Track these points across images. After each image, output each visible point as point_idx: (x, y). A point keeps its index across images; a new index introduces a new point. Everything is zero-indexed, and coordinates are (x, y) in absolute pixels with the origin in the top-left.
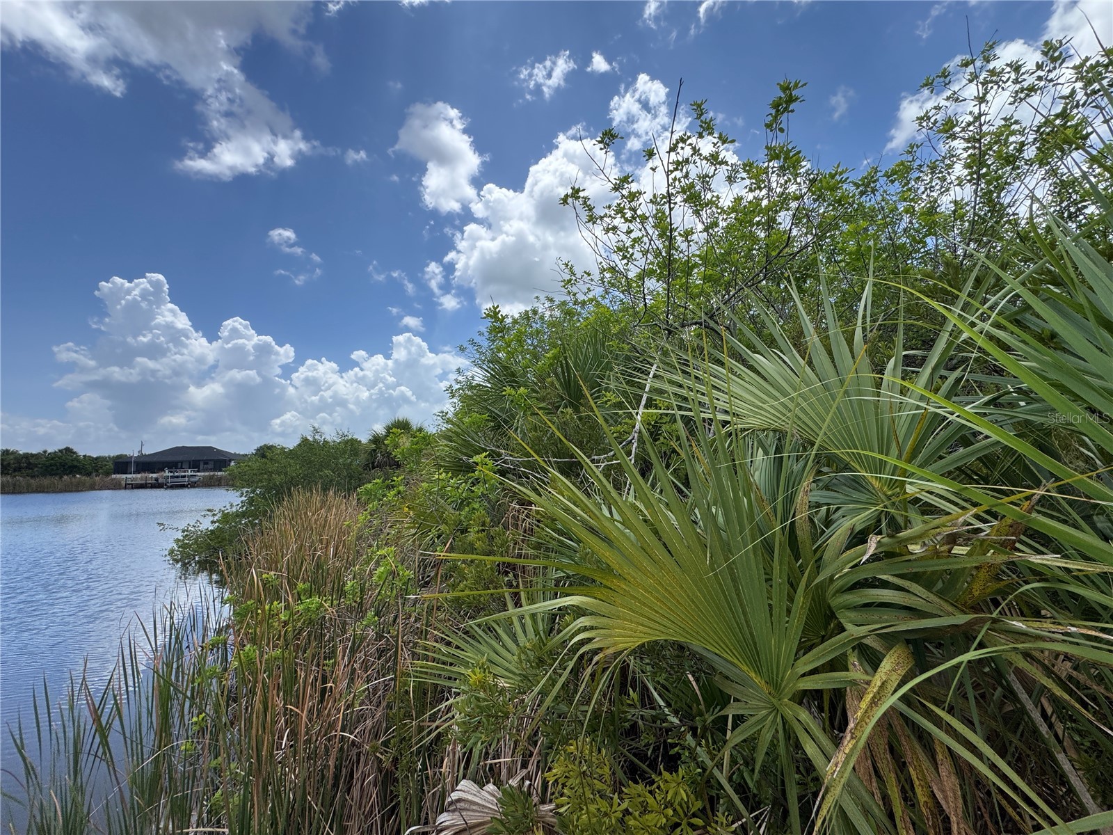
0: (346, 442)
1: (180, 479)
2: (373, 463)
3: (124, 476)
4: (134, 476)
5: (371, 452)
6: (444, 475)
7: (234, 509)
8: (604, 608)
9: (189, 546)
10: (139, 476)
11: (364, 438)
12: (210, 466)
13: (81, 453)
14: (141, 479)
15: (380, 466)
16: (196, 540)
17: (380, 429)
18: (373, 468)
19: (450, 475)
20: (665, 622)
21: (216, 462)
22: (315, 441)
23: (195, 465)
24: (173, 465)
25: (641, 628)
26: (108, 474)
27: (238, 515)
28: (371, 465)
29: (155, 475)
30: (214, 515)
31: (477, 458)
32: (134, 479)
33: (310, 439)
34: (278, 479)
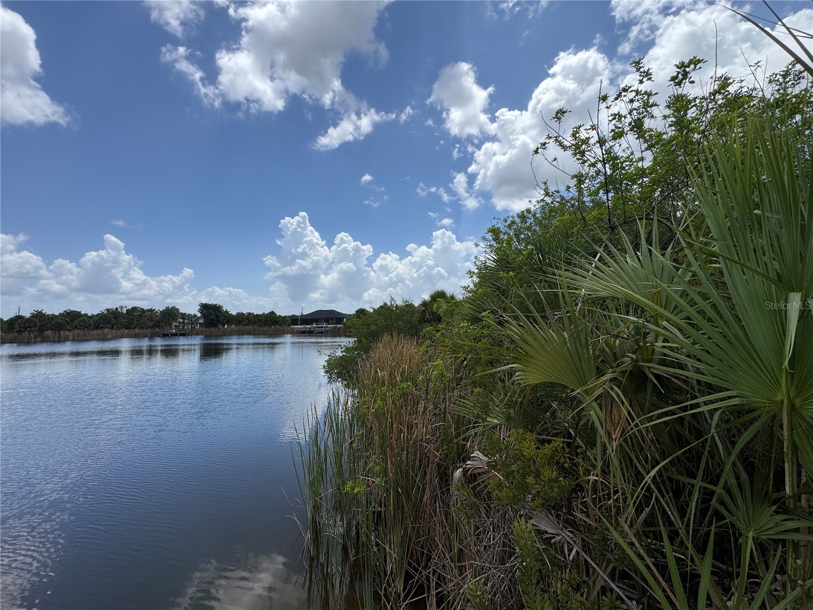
0: (407, 306)
1: (321, 329)
2: (424, 319)
3: (296, 327)
4: (300, 326)
5: (422, 312)
6: (466, 324)
7: (351, 345)
8: (525, 368)
9: (332, 364)
10: (302, 326)
11: (416, 304)
12: (334, 321)
13: (278, 314)
14: (303, 328)
15: (428, 321)
16: (335, 361)
17: (427, 297)
18: (424, 322)
19: (469, 324)
20: (551, 375)
21: (337, 319)
22: (392, 305)
23: (327, 321)
24: (317, 321)
25: (540, 377)
26: (289, 325)
27: (354, 349)
28: (423, 320)
29: (309, 326)
30: (342, 348)
31: (484, 314)
32: (300, 328)
33: (389, 304)
34: (373, 327)
